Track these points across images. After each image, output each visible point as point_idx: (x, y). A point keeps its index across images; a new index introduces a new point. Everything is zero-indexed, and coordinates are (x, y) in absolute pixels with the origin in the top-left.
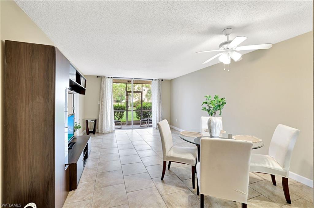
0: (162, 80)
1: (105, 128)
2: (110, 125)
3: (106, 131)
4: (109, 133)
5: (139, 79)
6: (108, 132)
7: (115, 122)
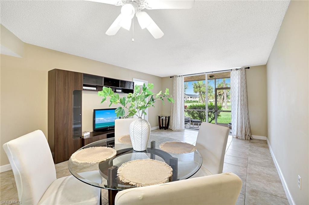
0: (249, 68)
1: (174, 126)
2: (180, 123)
3: (176, 129)
4: (179, 131)
5: (212, 72)
6: (177, 130)
7: (185, 122)
